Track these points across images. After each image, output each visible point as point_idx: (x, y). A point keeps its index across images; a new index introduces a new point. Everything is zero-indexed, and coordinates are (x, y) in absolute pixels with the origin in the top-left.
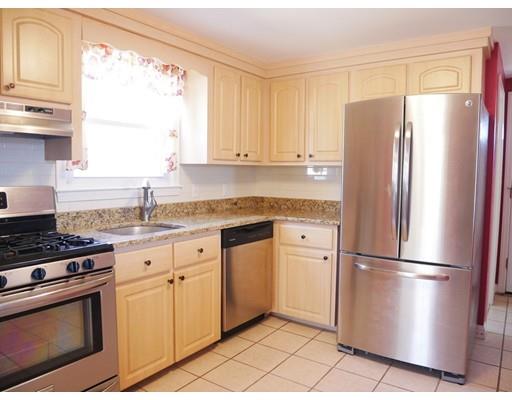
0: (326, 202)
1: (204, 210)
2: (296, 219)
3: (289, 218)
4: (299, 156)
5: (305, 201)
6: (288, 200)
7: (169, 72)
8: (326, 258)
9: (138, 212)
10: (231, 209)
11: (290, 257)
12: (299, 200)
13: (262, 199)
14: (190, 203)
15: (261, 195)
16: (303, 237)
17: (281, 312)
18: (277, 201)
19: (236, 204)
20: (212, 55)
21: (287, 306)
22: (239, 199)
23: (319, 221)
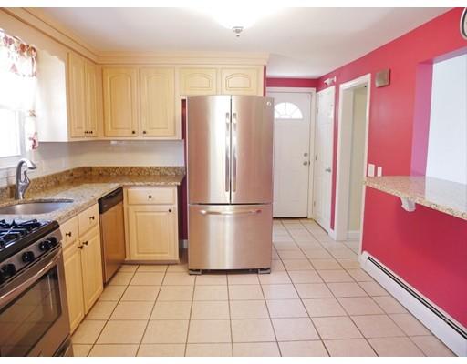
0: (151, 167)
1: (53, 183)
2: (142, 183)
3: (137, 184)
4: (134, 132)
5: (132, 168)
6: (117, 168)
7: (25, 53)
8: (170, 211)
9: (9, 191)
10: (69, 180)
11: (138, 214)
12: (127, 168)
13: (91, 169)
14: (44, 178)
15: (88, 165)
16: (150, 197)
17: (132, 259)
18: (105, 169)
19: (72, 175)
20: (68, 43)
21: (138, 253)
22: (74, 170)
23: (163, 183)
